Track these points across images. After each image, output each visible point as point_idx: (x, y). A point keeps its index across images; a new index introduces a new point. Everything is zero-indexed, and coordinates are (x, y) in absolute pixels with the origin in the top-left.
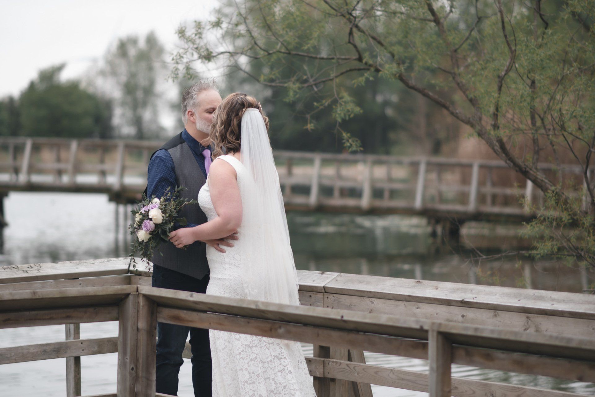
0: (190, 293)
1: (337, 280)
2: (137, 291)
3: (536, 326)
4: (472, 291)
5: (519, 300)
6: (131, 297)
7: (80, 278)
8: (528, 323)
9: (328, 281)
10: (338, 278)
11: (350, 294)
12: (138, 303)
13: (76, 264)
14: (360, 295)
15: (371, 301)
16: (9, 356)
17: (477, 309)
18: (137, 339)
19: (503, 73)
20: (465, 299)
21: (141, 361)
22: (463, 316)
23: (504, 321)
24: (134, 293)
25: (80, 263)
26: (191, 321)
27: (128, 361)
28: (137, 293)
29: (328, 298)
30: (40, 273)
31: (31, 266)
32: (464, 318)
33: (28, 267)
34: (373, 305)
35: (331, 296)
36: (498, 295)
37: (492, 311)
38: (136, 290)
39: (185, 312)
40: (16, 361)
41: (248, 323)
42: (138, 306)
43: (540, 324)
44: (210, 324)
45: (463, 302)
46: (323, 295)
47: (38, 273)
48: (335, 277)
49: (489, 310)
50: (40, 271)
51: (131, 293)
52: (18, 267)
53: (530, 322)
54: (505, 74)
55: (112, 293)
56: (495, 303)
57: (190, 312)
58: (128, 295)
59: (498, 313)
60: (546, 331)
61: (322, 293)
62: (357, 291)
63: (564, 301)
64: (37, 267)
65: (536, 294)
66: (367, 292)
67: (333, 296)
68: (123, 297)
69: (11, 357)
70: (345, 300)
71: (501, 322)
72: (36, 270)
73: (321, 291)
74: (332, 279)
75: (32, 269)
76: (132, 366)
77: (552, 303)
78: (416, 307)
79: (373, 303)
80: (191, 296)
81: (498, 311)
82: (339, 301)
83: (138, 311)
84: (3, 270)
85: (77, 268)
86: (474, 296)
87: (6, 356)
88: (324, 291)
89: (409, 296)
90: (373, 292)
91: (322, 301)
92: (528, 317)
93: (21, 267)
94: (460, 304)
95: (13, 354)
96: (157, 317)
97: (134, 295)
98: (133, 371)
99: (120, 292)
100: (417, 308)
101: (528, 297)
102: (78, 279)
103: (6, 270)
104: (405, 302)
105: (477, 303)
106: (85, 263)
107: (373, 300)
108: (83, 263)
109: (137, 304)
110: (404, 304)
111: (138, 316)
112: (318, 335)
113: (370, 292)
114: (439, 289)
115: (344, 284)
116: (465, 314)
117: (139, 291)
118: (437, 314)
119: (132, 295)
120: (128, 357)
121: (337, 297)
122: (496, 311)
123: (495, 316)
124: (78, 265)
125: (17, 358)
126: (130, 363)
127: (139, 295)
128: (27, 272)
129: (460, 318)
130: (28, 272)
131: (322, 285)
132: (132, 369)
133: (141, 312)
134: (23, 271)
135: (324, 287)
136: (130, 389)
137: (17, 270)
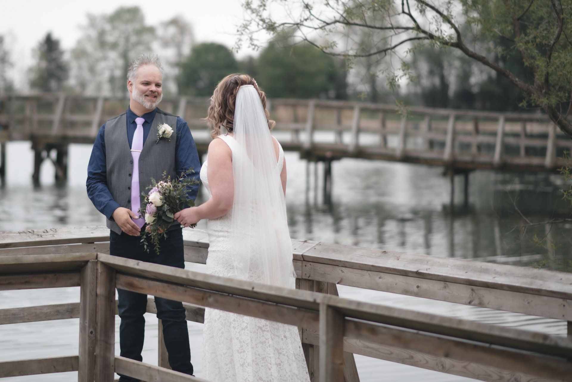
0: (137, 261)
1: (315, 249)
2: (97, 258)
3: (480, 299)
4: (428, 262)
5: (466, 272)
6: (89, 264)
7: (95, 243)
8: (472, 295)
9: (307, 249)
10: (317, 247)
11: (324, 263)
12: (97, 269)
13: (92, 229)
14: (332, 264)
15: (341, 270)
16: (22, 315)
17: (430, 280)
18: (96, 304)
19: (552, 42)
20: (419, 270)
21: (99, 325)
22: (418, 287)
23: (452, 293)
24: (93, 260)
25: (96, 228)
26: (142, 288)
27: (87, 324)
28: (96, 260)
29: (306, 266)
30: (54, 238)
31: (47, 231)
32: (419, 288)
33: (44, 231)
34: (343, 274)
35: (308, 264)
36: (449, 266)
37: (442, 282)
38: (95, 257)
39: (137, 279)
40: (29, 320)
41: (186, 291)
42: (97, 273)
43: (483, 296)
44: (156, 291)
45: (417, 273)
46: (302, 263)
47: (52, 238)
48: (315, 246)
49: (439, 282)
50: (54, 235)
51: (90, 261)
52: (34, 231)
53: (474, 294)
54: (554, 43)
55: (70, 260)
56: (444, 275)
57: (141, 280)
58: (87, 262)
59: (447, 285)
60: (488, 303)
61: (301, 261)
62: (330, 260)
63: (506, 275)
64: (53, 232)
65: (483, 267)
66: (338, 261)
67: (310, 265)
68: (83, 264)
69: (24, 316)
70: (320, 268)
71: (450, 293)
72: (51, 234)
73: (300, 260)
74: (311, 247)
75: (47, 234)
76: (91, 330)
77: (494, 276)
78: (379, 276)
79: (343, 272)
80: (138, 264)
81: (447, 283)
82: (315, 269)
83: (97, 278)
84: (19, 235)
85: (92, 233)
86: (428, 267)
87: (19, 315)
88: (302, 259)
89: (373, 266)
90: (343, 261)
91: (301, 269)
92: (472, 290)
93: (37, 231)
94: (415, 275)
95: (26, 314)
96: (115, 284)
97: (93, 262)
98: (92, 335)
99: (78, 260)
100: (380, 278)
101: (475, 270)
102: (93, 243)
103: (21, 234)
104: (369, 272)
105: (429, 274)
106: (102, 228)
107: (343, 269)
108: (99, 229)
109: (96, 271)
110: (369, 274)
111: (97, 283)
112: (239, 305)
113: (340, 261)
114: (400, 259)
115: (320, 252)
116: (419, 285)
117: (98, 258)
118: (396, 284)
119: (90, 262)
120: (87, 321)
121: (313, 266)
122: (446, 283)
123: (445, 287)
124: (94, 230)
125: (30, 318)
126: (89, 327)
127: (98, 262)
128: (41, 237)
129: (415, 289)
130: (43, 236)
131: (301, 254)
132: (91, 333)
133: (99, 278)
134: (38, 235)
135: (302, 255)
136: (89, 352)
137: (32, 234)
